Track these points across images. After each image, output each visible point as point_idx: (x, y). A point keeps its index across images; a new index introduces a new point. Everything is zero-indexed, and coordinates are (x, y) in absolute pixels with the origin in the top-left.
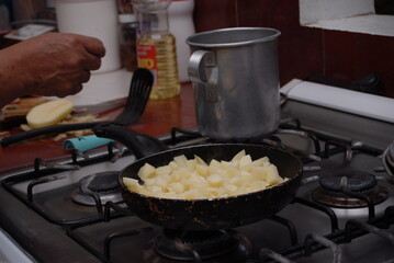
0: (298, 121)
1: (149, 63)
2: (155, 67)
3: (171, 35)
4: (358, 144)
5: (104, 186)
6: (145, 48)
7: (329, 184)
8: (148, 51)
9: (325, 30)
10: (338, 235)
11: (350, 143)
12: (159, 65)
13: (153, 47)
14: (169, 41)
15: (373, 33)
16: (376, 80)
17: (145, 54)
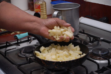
0: (84, 30)
1: (38, 10)
2: (40, 11)
3: (45, 2)
4: (102, 38)
5: (28, 51)
6: (37, 6)
7: (95, 53)
8: (38, 7)
9: (91, 3)
10: (100, 71)
11: (99, 38)
12: (41, 11)
13: (39, 5)
14: (44, 3)
15: (106, 5)
16: (107, 19)
17: (37, 7)
